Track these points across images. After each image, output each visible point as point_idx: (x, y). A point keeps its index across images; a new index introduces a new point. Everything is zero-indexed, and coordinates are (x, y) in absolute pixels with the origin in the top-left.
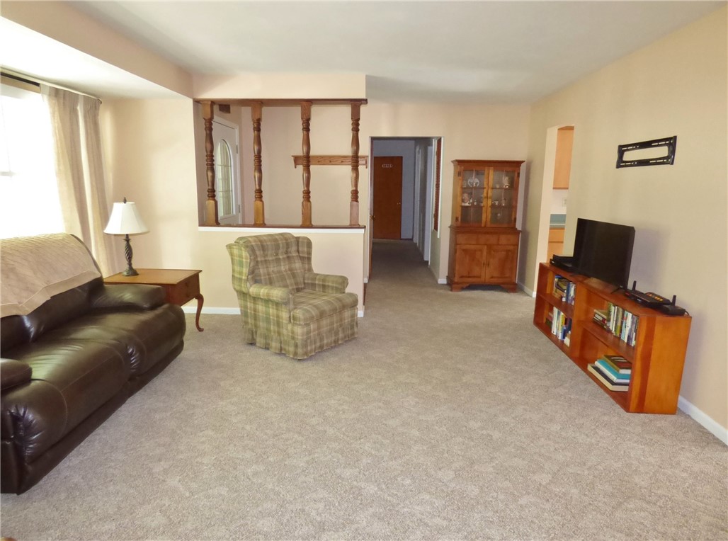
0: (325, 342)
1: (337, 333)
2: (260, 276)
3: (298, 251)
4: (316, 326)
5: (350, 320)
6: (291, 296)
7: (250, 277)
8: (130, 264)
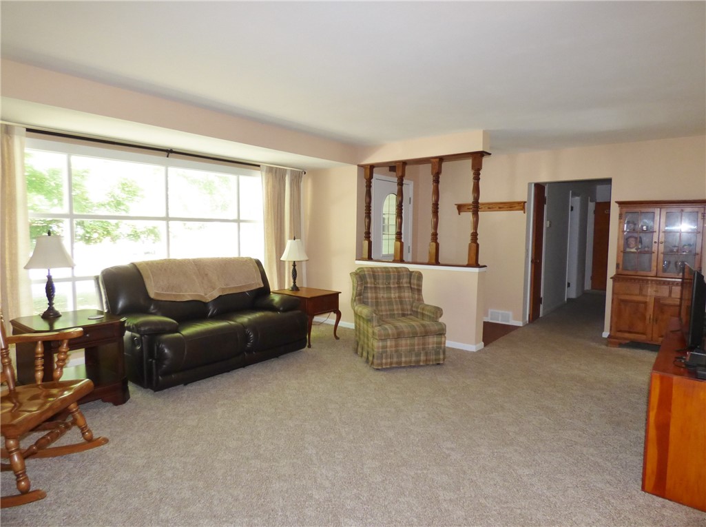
0: (403, 359)
1: (418, 355)
2: (368, 298)
3: (410, 283)
4: (393, 343)
5: (435, 346)
6: (374, 315)
7: (357, 298)
8: (294, 282)
